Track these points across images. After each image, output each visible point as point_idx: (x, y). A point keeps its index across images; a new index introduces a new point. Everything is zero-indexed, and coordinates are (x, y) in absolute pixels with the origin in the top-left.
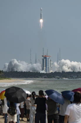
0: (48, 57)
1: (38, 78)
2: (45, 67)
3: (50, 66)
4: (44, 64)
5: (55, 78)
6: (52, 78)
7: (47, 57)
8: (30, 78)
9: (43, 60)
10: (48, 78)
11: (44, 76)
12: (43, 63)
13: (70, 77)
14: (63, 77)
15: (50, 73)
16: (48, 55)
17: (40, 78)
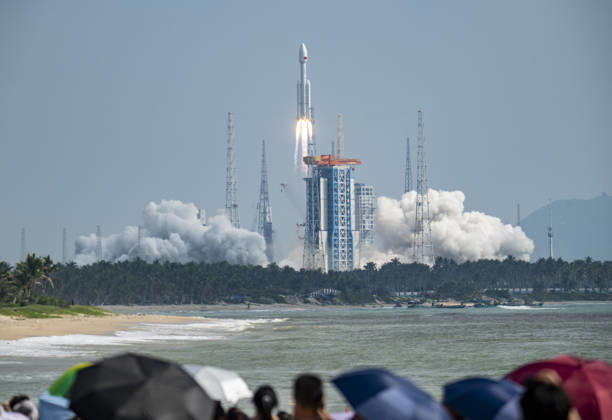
0: (344, 167)
1: (280, 301)
2: (323, 235)
3: (357, 228)
4: (317, 210)
5: (388, 302)
6: (371, 301)
7: (339, 168)
8: (229, 302)
9: (309, 187)
10: (348, 300)
11: (318, 292)
12: (310, 202)
13: (488, 293)
14: (445, 298)
15: (358, 271)
16: (343, 156)
17: (293, 303)
